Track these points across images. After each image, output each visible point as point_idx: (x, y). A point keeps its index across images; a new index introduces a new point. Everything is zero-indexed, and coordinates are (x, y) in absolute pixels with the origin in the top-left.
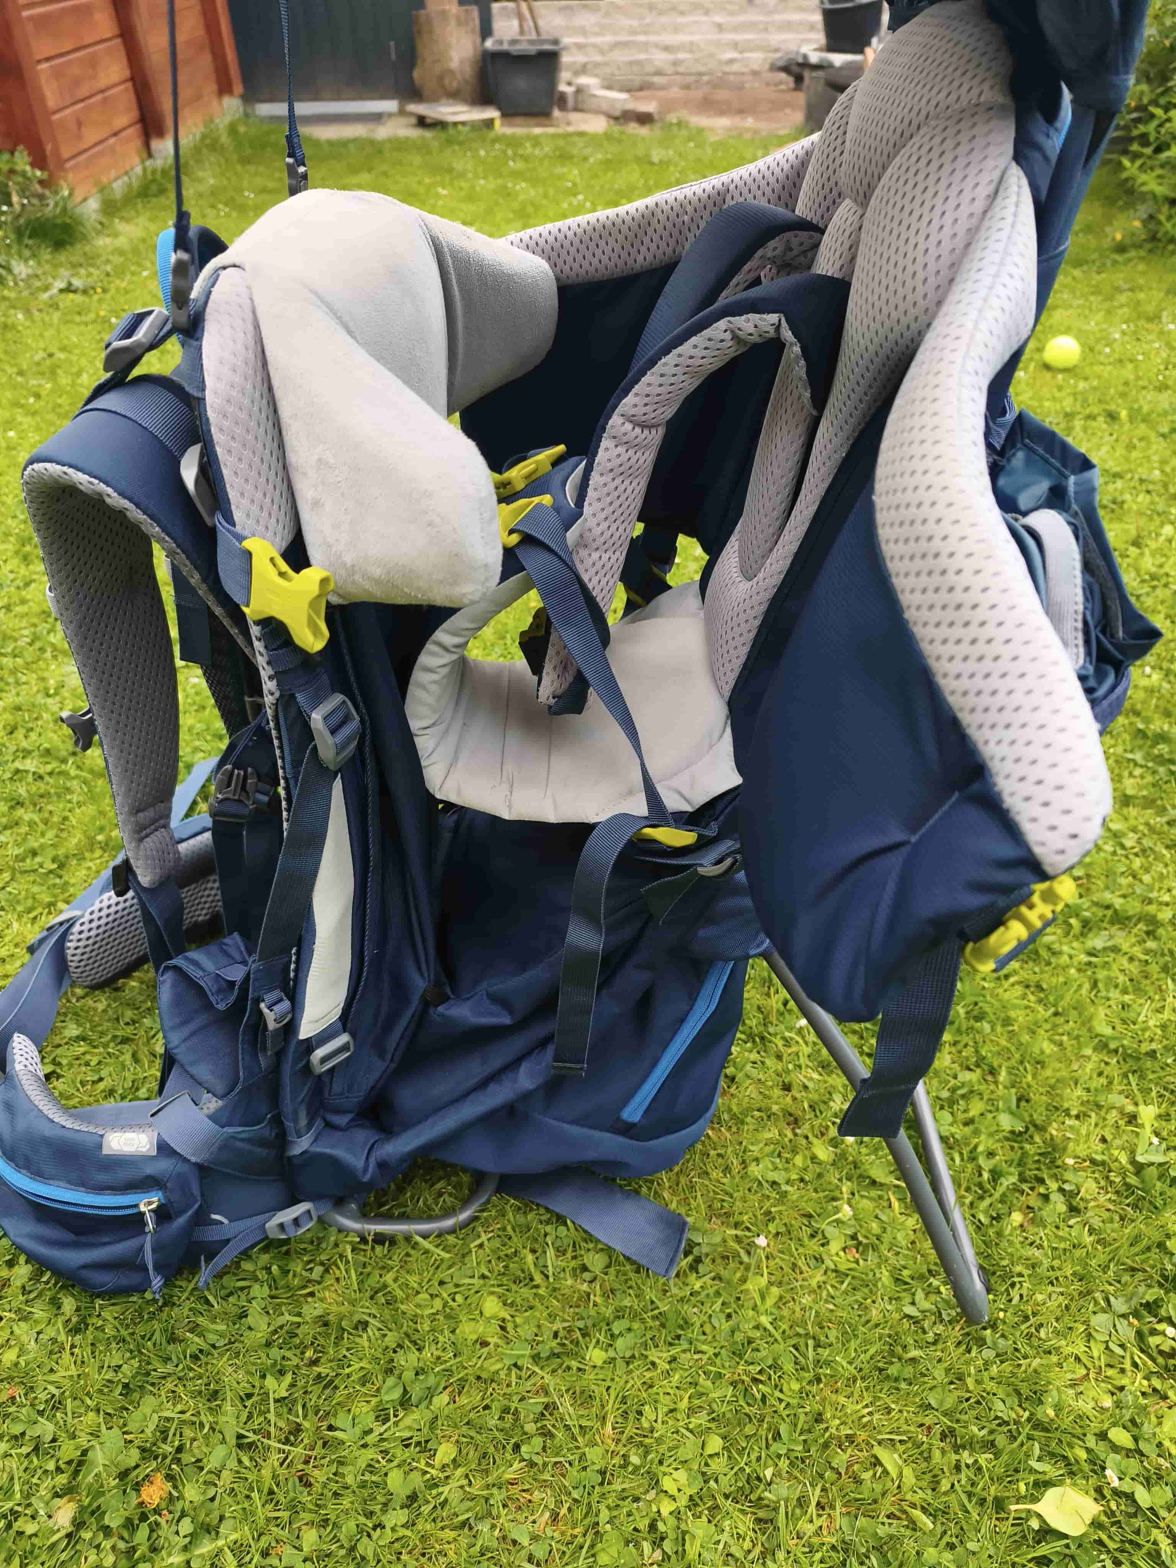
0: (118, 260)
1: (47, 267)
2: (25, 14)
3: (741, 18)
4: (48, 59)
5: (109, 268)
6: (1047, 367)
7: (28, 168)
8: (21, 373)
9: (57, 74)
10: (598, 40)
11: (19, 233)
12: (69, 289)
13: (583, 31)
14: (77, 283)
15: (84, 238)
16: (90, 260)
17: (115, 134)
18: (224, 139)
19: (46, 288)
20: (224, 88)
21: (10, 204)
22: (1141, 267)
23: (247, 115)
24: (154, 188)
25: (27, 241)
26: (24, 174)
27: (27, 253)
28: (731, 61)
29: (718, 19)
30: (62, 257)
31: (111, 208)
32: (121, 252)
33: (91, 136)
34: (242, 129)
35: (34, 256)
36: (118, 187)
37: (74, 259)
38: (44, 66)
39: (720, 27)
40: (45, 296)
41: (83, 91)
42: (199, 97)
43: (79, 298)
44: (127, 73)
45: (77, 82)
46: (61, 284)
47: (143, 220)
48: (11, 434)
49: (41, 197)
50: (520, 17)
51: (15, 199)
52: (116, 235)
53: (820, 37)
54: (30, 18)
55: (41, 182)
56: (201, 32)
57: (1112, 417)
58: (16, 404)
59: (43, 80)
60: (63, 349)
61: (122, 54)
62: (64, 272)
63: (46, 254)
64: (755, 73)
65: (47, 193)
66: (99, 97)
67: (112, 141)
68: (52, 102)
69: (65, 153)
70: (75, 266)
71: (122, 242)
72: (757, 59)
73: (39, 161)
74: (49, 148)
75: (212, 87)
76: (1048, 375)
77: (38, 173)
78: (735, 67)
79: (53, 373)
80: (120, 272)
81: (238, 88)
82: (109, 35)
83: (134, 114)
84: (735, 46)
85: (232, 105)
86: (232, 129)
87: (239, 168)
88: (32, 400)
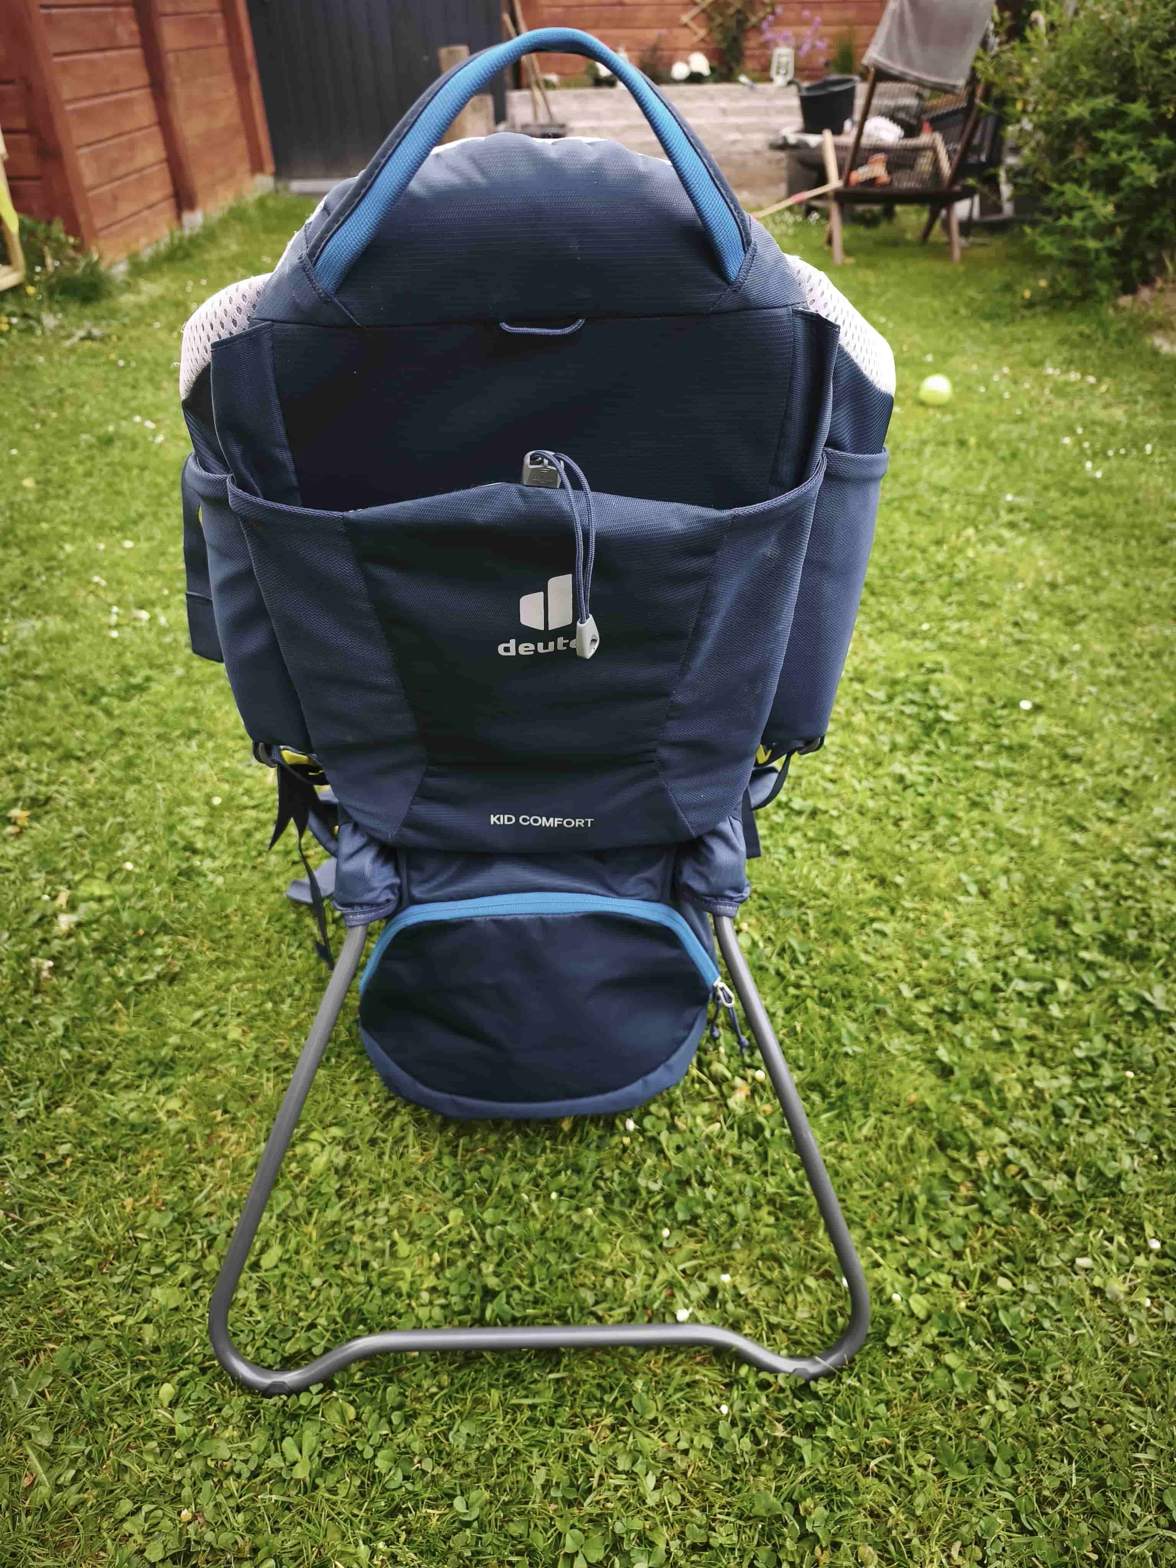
0: (136, 314)
1: (73, 319)
2: (69, 107)
3: (744, 104)
4: (89, 144)
5: (127, 320)
6: (922, 404)
7: (62, 236)
8: (33, 405)
9: (97, 157)
10: (611, 124)
11: (51, 291)
12: (89, 337)
13: (597, 116)
14: (96, 332)
15: (110, 294)
16: (113, 313)
17: (150, 207)
18: (252, 212)
19: (69, 336)
20: (257, 167)
21: (43, 265)
22: (1044, 321)
23: (277, 191)
24: (180, 253)
25: (57, 297)
26: (58, 240)
27: (56, 307)
28: (734, 142)
29: (723, 104)
30: (88, 311)
31: (138, 269)
32: (140, 307)
33: (125, 208)
34: (270, 203)
35: (63, 310)
36: (146, 254)
37: (98, 312)
38: (85, 150)
39: (724, 112)
40: (67, 344)
41: (122, 170)
42: (232, 175)
43: (95, 345)
44: (163, 155)
45: (114, 163)
46: (81, 333)
47: (166, 281)
48: (14, 452)
49: (73, 260)
50: (534, 102)
51: (49, 261)
52: (138, 292)
53: (797, 120)
54: (75, 111)
55: (75, 247)
56: (237, 119)
57: (962, 443)
58: (24, 429)
59: (82, 163)
60: (73, 385)
61: (159, 139)
62: (87, 324)
63: (74, 308)
64: (757, 153)
65: (79, 256)
66: (135, 176)
67: (146, 213)
68: (89, 178)
69: (99, 223)
70: (97, 319)
71: (143, 299)
72: (759, 140)
73: (73, 228)
74: (82, 218)
75: (246, 166)
76: (920, 410)
77: (71, 240)
78: (739, 147)
79: (61, 404)
80: (137, 323)
81: (270, 167)
82: (146, 123)
83: (168, 190)
84: (738, 128)
85: (264, 182)
86: (261, 203)
87: (262, 237)
88: (38, 426)
